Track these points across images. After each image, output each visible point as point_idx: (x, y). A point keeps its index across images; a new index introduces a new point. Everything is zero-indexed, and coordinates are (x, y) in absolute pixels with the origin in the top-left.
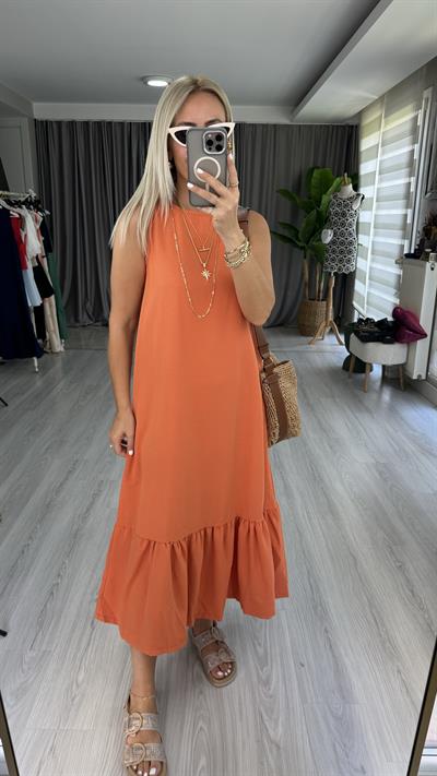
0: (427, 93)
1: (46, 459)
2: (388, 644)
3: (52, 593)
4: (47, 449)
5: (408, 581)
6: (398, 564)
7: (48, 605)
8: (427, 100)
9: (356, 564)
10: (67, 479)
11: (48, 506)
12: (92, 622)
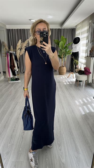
0: (90, 21)
3: (13, 131)
5: (90, 127)
6: (88, 123)
7: (13, 134)
10: (16, 106)
12: (22, 137)
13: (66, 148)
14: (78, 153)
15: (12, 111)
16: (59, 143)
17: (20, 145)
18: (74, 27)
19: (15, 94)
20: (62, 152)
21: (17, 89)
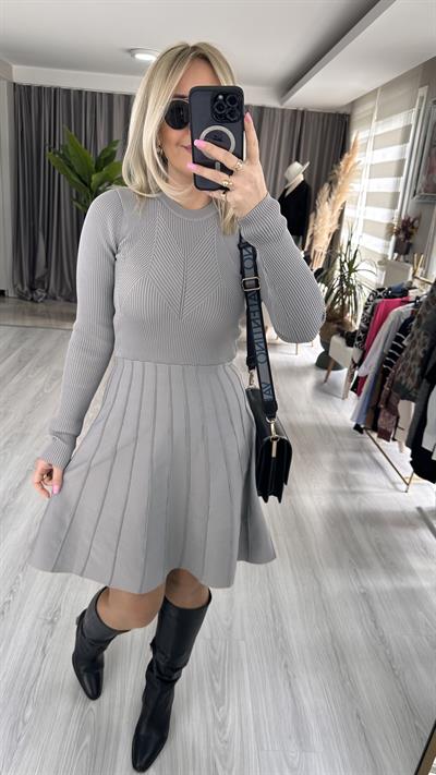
0: (423, 91)
2: (348, 683)
5: (371, 611)
6: (362, 591)
8: (422, 98)
9: (320, 590)
12: (44, 649)
13: (251, 718)
14: (301, 744)
15: (8, 504)
16: (218, 687)
17: (28, 687)
18: (342, 107)
19: (30, 412)
20: (225, 738)
21: (42, 390)
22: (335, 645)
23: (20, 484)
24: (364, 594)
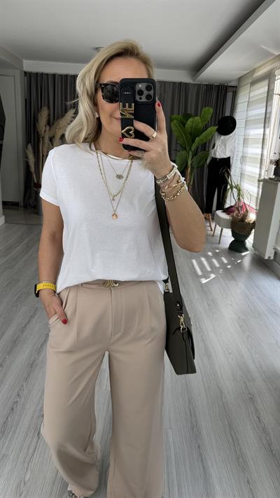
1: (17, 306)
2: (241, 460)
3: (12, 409)
4: (18, 299)
5: (256, 410)
6: (250, 396)
7: (9, 418)
9: (221, 398)
10: (29, 322)
11: (15, 342)
17: (28, 459)
22: (232, 432)
23: (26, 325)
24: (251, 398)
